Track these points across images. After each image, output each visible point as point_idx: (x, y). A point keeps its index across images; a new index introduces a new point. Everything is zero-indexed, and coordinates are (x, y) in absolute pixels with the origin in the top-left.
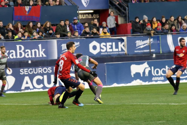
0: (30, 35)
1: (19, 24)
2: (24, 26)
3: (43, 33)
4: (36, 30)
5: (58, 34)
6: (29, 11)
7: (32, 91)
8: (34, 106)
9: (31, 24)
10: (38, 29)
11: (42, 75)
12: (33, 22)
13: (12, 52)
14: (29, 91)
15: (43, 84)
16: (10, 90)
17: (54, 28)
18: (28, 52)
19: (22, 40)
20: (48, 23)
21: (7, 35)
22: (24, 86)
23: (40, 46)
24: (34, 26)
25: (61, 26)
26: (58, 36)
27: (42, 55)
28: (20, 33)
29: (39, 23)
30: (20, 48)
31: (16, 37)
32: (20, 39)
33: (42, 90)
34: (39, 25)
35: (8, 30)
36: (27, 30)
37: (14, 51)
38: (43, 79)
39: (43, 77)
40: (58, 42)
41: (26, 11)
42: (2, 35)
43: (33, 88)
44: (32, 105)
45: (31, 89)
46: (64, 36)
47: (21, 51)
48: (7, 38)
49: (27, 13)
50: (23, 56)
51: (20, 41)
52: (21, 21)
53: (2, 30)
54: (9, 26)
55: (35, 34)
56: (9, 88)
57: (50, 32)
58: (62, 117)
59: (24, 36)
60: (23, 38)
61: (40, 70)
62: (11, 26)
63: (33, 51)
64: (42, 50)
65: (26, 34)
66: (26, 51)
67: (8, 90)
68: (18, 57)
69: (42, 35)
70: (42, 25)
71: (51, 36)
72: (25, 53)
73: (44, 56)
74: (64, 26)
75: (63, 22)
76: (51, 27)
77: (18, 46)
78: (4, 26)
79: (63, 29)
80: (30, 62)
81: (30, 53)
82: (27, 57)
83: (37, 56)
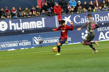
7: (105, 40)
8: (107, 49)
18: (101, 18)
22: (100, 38)
30: (97, 16)
43: (105, 39)
44: (106, 49)
45: (104, 40)
47: (98, 18)
53: (86, 6)
55: (105, 6)
63: (105, 17)
66: (101, 17)
72: (100, 19)
77: (96, 15)
80: (103, 24)
81: (103, 19)
82: (101, 21)
83: (107, 20)
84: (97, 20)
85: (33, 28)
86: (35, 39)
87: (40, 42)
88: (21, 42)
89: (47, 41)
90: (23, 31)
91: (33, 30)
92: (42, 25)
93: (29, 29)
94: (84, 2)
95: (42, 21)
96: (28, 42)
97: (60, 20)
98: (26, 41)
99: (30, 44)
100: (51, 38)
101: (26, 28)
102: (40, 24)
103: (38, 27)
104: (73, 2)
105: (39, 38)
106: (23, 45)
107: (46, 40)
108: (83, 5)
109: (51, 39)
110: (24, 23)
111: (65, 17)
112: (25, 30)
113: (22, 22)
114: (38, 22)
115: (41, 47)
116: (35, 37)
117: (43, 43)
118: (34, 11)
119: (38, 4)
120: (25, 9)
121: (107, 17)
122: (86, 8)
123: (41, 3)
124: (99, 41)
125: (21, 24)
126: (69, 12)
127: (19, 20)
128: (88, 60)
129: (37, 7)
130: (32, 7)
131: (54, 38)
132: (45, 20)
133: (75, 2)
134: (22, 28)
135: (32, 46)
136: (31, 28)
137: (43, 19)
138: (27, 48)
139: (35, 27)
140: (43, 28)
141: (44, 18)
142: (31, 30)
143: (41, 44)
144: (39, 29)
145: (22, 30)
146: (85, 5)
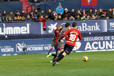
0: (90, 17)
1: (84, 10)
2: (87, 12)
3: (98, 16)
4: (94, 14)
5: (108, 17)
6: (90, 2)
8: (93, 60)
9: (91, 11)
10: (95, 14)
11: (98, 41)
12: (92, 9)
13: (79, 28)
14: (90, 51)
15: (98, 47)
16: (78, 50)
17: (105, 13)
18: (89, 27)
19: (86, 20)
20: (101, 10)
21: (76, 17)
22: (86, 48)
23: (96, 24)
24: (93, 11)
25: (110, 12)
26: (108, 18)
27: (98, 29)
28: (84, 16)
29: (96, 10)
30: (84, 25)
31: (82, 18)
32: (84, 19)
33: (97, 51)
34: (96, 11)
35: (78, 14)
36: (88, 14)
37: (80, 27)
38: (98, 44)
39: (98, 42)
40: (107, 21)
41: (88, 3)
42: (73, 17)
43: (92, 49)
44: (91, 60)
45: (91, 50)
46: (111, 17)
47: (85, 27)
48: (76, 19)
49: (89, 4)
50: (86, 30)
51: (85, 20)
52: (85, 9)
53: (74, 14)
54: (78, 11)
55: (93, 16)
56: (77, 49)
57: (103, 15)
58: (110, 67)
59: (87, 18)
60: (86, 19)
61: (96, 38)
62: (79, 12)
63: (92, 27)
64: (98, 26)
65: (88, 17)
66: (88, 26)
67: (77, 50)
68: (83, 30)
69: (98, 17)
70: (97, 11)
71: (103, 18)
72: (87, 28)
73: (99, 30)
74: (111, 12)
75: (111, 9)
76: (103, 12)
77: (83, 24)
78: (75, 12)
79: (111, 13)
80: (90, 33)
81: (90, 28)
82: (88, 30)
83: (95, 30)
84: (85, 29)
85: (17, 33)
86: (18, 45)
87: (24, 49)
88: (4, 48)
89: (31, 49)
90: (6, 37)
91: (17, 36)
92: (27, 31)
93: (12, 35)
94: (72, 10)
95: (26, 27)
96: (11, 48)
97: (45, 27)
98: (9, 47)
99: (13, 51)
100: (36, 45)
101: (10, 34)
102: (24, 30)
103: (23, 33)
104: (60, 8)
105: (22, 44)
106: (6, 51)
107: (30, 47)
108: (70, 13)
109: (35, 47)
110: (8, 28)
111: (51, 24)
112: (8, 35)
113: (6, 27)
114: (22, 28)
115: (25, 54)
116: (18, 44)
117: (26, 50)
118: (18, 16)
119: (23, 9)
120: (9, 13)
121: (94, 26)
122: (74, 16)
123: (27, 8)
124: (85, 51)
125: (4, 28)
126: (56, 19)
127: (3, 25)
128: (72, 71)
129: (23, 12)
130: (17, 12)
131: (39, 45)
132: (30, 26)
133: (62, 8)
134: (5, 33)
135: (15, 52)
136: (15, 33)
137: (28, 25)
138: (9, 55)
139: (19, 33)
140: (27, 34)
141: (29, 23)
142: (15, 36)
143: (25, 51)
144: (23, 35)
145: (5, 35)
146: (72, 13)
